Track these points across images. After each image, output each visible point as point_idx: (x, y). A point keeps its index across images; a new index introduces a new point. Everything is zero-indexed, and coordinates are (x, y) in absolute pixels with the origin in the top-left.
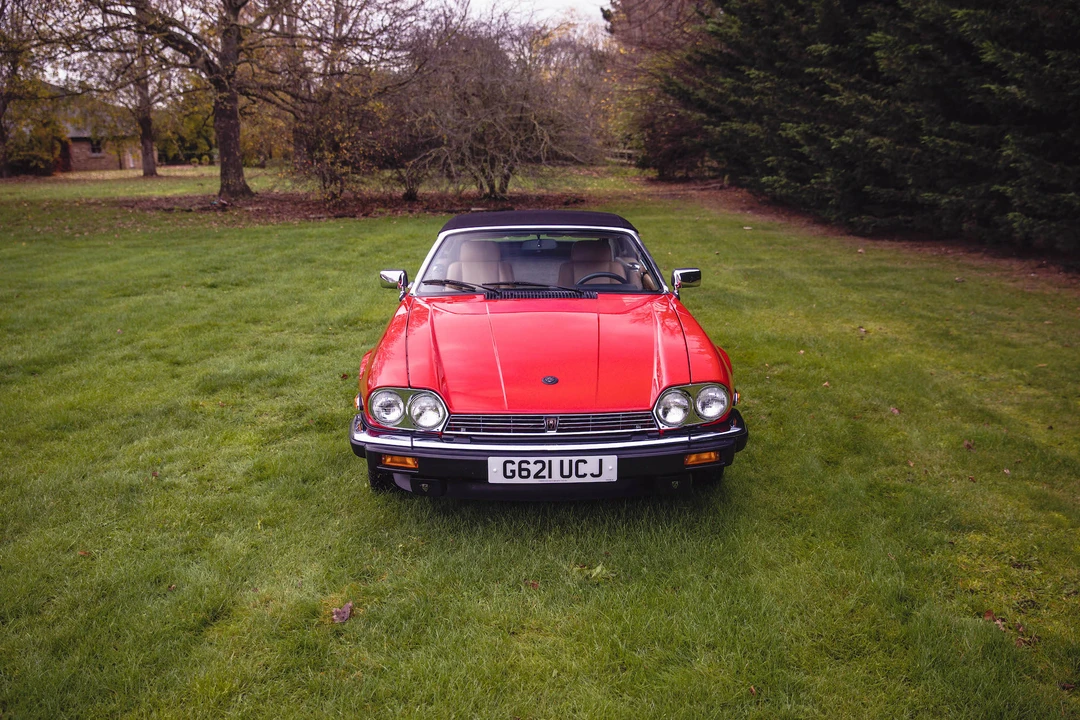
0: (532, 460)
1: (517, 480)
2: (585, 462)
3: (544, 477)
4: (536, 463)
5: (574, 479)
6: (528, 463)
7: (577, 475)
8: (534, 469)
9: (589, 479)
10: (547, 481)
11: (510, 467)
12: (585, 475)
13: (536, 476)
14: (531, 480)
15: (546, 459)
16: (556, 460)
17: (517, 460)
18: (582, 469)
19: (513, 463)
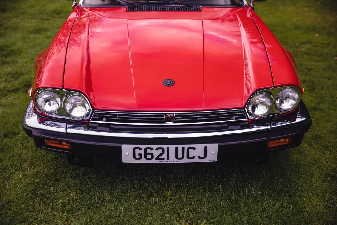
0: (154, 147)
1: (143, 161)
2: (194, 148)
3: (163, 159)
4: (157, 149)
5: (185, 160)
6: (152, 149)
7: (188, 158)
8: (156, 153)
9: (197, 160)
10: (166, 161)
11: (138, 152)
12: (194, 157)
13: (158, 158)
14: (154, 161)
15: (165, 147)
16: (172, 148)
17: (143, 147)
18: (192, 153)
19: (140, 149)
